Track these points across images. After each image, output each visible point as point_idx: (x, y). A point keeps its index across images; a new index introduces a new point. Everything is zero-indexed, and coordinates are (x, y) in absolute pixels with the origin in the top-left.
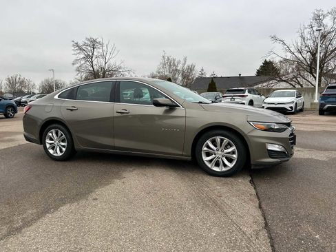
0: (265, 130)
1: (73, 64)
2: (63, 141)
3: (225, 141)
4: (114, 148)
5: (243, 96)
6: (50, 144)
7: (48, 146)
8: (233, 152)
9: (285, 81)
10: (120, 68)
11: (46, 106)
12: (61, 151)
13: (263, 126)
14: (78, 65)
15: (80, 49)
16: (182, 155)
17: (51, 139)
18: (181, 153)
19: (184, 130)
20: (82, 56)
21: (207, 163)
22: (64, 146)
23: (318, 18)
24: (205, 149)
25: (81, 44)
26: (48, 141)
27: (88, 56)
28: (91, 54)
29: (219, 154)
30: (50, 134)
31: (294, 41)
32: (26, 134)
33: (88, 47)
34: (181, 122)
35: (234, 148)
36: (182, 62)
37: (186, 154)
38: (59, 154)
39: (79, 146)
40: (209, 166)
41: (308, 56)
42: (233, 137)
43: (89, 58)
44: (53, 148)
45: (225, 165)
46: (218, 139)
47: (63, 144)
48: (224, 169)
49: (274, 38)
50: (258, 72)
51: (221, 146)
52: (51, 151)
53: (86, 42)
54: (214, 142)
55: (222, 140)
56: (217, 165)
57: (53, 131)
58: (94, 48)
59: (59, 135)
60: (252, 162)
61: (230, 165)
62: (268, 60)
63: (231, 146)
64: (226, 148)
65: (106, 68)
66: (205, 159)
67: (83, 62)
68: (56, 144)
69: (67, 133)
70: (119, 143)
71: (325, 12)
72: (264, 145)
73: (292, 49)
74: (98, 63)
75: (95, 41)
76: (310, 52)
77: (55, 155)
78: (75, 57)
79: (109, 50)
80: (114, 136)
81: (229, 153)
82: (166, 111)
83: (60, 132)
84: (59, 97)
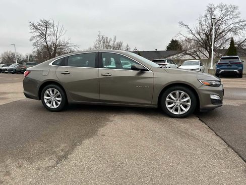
0: (209, 86)
1: (31, 40)
2: (58, 97)
3: (182, 93)
4: (100, 101)
5: (164, 65)
6: (47, 99)
7: (46, 101)
8: (188, 101)
9: (189, 54)
10: (68, 43)
11: (43, 71)
12: (57, 104)
13: (207, 83)
14: (35, 41)
15: (36, 29)
16: (151, 104)
17: (48, 96)
18: (150, 103)
19: (153, 87)
20: (38, 34)
21: (169, 110)
22: (59, 101)
23: (210, 10)
24: (168, 99)
25: (36, 24)
26: (46, 97)
27: (42, 34)
28: (44, 32)
29: (178, 103)
30: (48, 92)
31: (194, 26)
32: (26, 92)
33: (42, 27)
34: (150, 81)
35: (188, 98)
36: (113, 39)
37: (154, 103)
38: (55, 107)
39: (71, 100)
40: (171, 111)
41: (204, 37)
42: (188, 90)
43: (43, 35)
44: (50, 103)
45: (182, 110)
46: (177, 92)
47: (58, 99)
48: (181, 113)
49: (182, 24)
50: (168, 48)
51: (179, 97)
52: (48, 105)
53: (40, 23)
54: (174, 95)
55: (180, 93)
56: (176, 110)
57: (50, 89)
58: (46, 28)
59: (55, 92)
60: (201, 107)
61: (186, 110)
62: (174, 40)
63: (186, 97)
64: (183, 98)
65: (57, 44)
66: (168, 106)
67: (38, 39)
68: (53, 99)
69: (61, 90)
70: (104, 97)
71: (215, 6)
72: (209, 95)
73: (194, 32)
74: (50, 40)
75: (47, 22)
76: (205, 34)
77: (52, 107)
78: (32, 35)
79: (59, 30)
80: (99, 92)
81: (185, 102)
82: (138, 74)
83: (55, 90)
84: (53, 64)
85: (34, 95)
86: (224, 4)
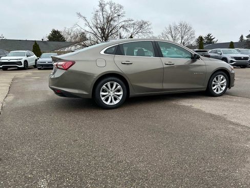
2: (118, 91)
6: (105, 96)
17: (105, 91)
19: (205, 73)
22: (119, 96)
24: (213, 82)
26: (102, 93)
34: (204, 68)
35: (225, 80)
37: (204, 87)
38: (115, 102)
39: (133, 93)
40: (215, 91)
42: (225, 74)
45: (221, 90)
46: (219, 76)
49: (79, 15)
54: (217, 78)
57: (108, 83)
61: (223, 89)
62: (56, 30)
66: (213, 88)
69: (121, 82)
70: (166, 86)
71: (105, 3)
73: (91, 25)
77: (112, 104)
81: (222, 83)
83: (115, 84)
84: (105, 52)
85: (85, 93)
86: (113, 2)
